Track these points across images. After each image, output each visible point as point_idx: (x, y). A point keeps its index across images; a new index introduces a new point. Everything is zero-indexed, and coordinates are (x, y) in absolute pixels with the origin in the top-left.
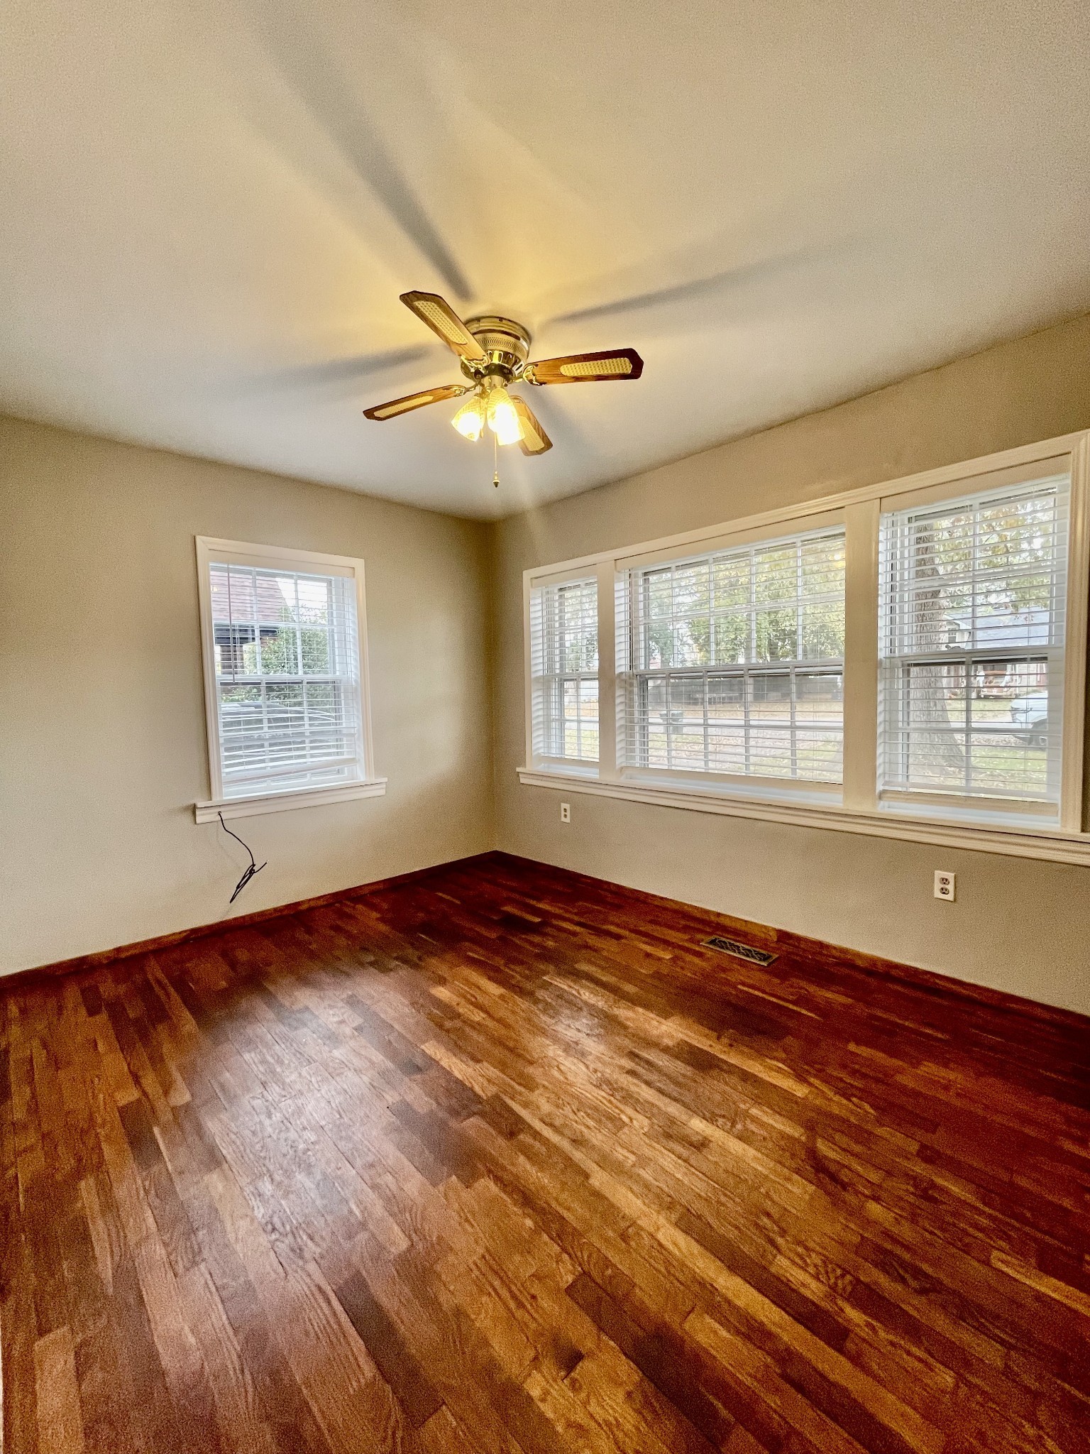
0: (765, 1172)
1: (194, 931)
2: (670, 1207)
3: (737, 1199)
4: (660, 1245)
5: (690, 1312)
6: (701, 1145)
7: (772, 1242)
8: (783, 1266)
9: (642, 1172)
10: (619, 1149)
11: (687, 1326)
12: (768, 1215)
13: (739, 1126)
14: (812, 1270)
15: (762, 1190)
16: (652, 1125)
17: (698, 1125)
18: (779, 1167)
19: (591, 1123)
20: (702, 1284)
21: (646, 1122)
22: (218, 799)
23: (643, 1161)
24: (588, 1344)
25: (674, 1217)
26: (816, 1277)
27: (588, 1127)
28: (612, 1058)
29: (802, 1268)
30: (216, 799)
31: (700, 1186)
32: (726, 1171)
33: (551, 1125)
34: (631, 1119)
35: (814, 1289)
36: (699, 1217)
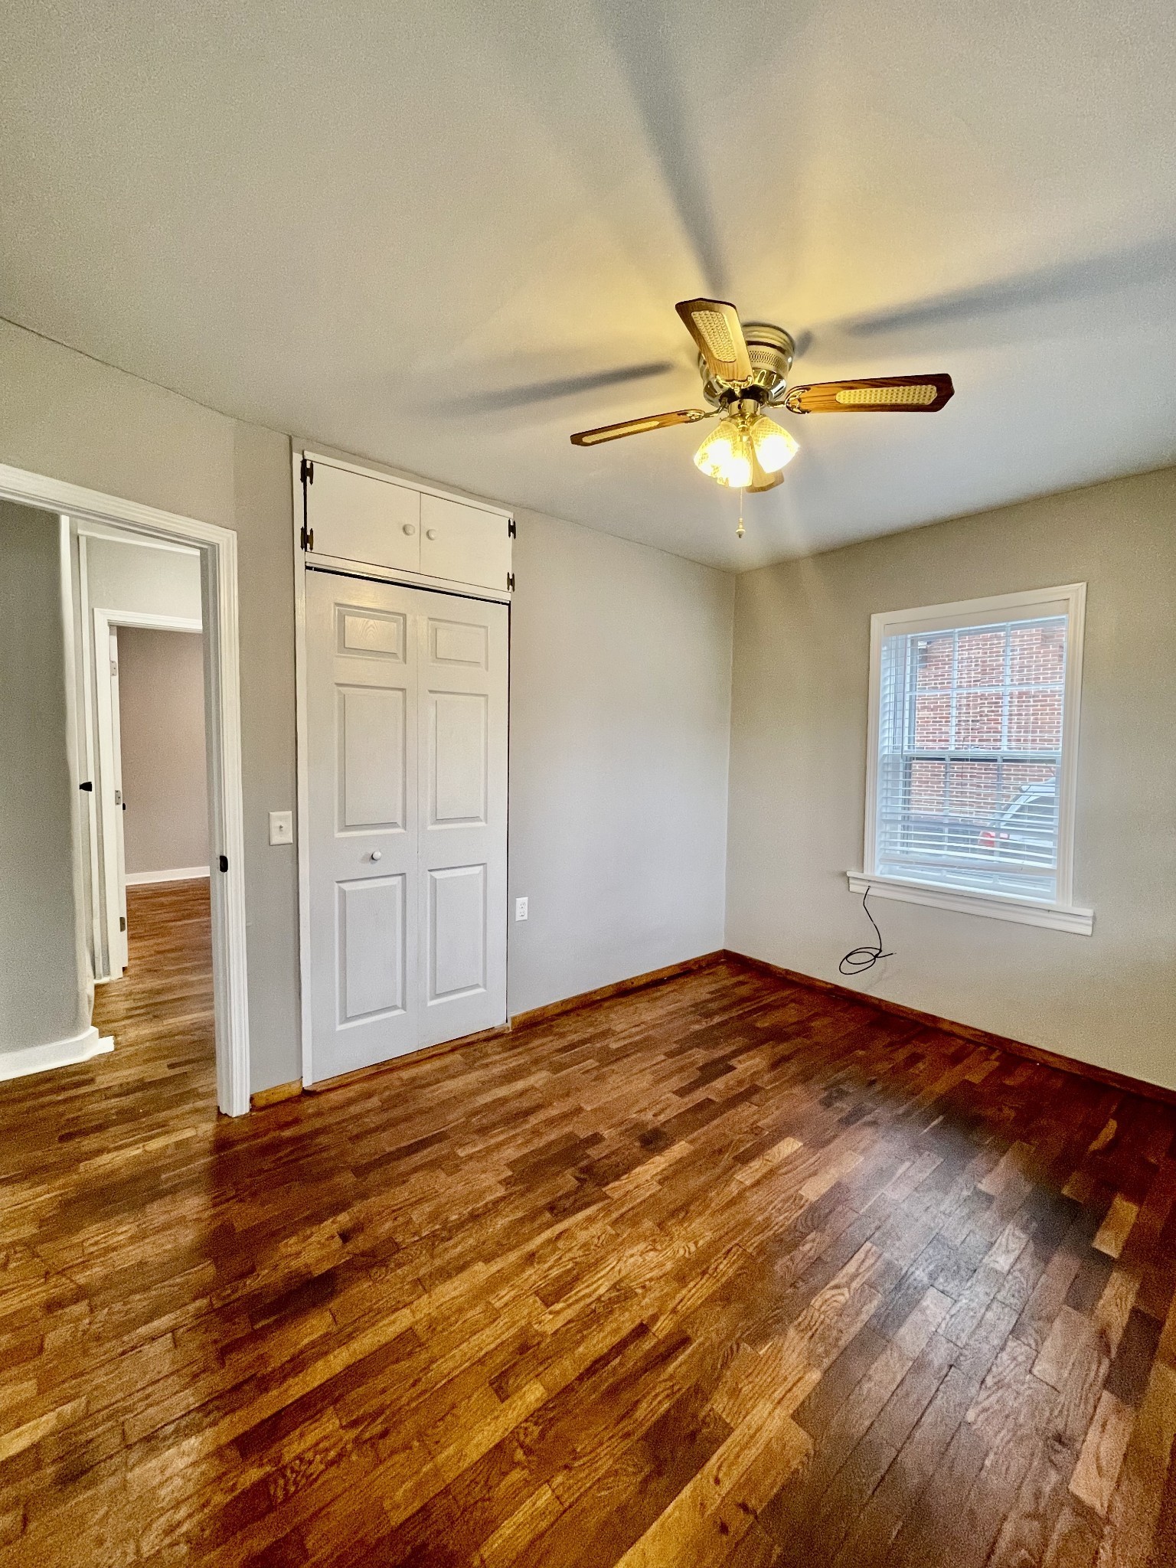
0: (441, 1458)
1: (837, 987)
2: (431, 1328)
3: (414, 1404)
4: (397, 1309)
5: (334, 1318)
6: (501, 1387)
7: (354, 1424)
8: (329, 1424)
9: (478, 1309)
10: (512, 1293)
11: (328, 1313)
12: (384, 1434)
13: (519, 1455)
14: (309, 1455)
15: (416, 1444)
16: (543, 1335)
17: (533, 1394)
18: (440, 1487)
19: (555, 1273)
20: (350, 1337)
21: (550, 1329)
22: (869, 874)
23: (494, 1316)
24: (350, 1247)
25: (419, 1328)
26: (300, 1458)
27: (550, 1268)
28: (674, 1311)
29: (317, 1444)
30: (867, 873)
31: (444, 1366)
32: (453, 1406)
33: (559, 1237)
34: (558, 1313)
35: (294, 1447)
36: (410, 1354)
